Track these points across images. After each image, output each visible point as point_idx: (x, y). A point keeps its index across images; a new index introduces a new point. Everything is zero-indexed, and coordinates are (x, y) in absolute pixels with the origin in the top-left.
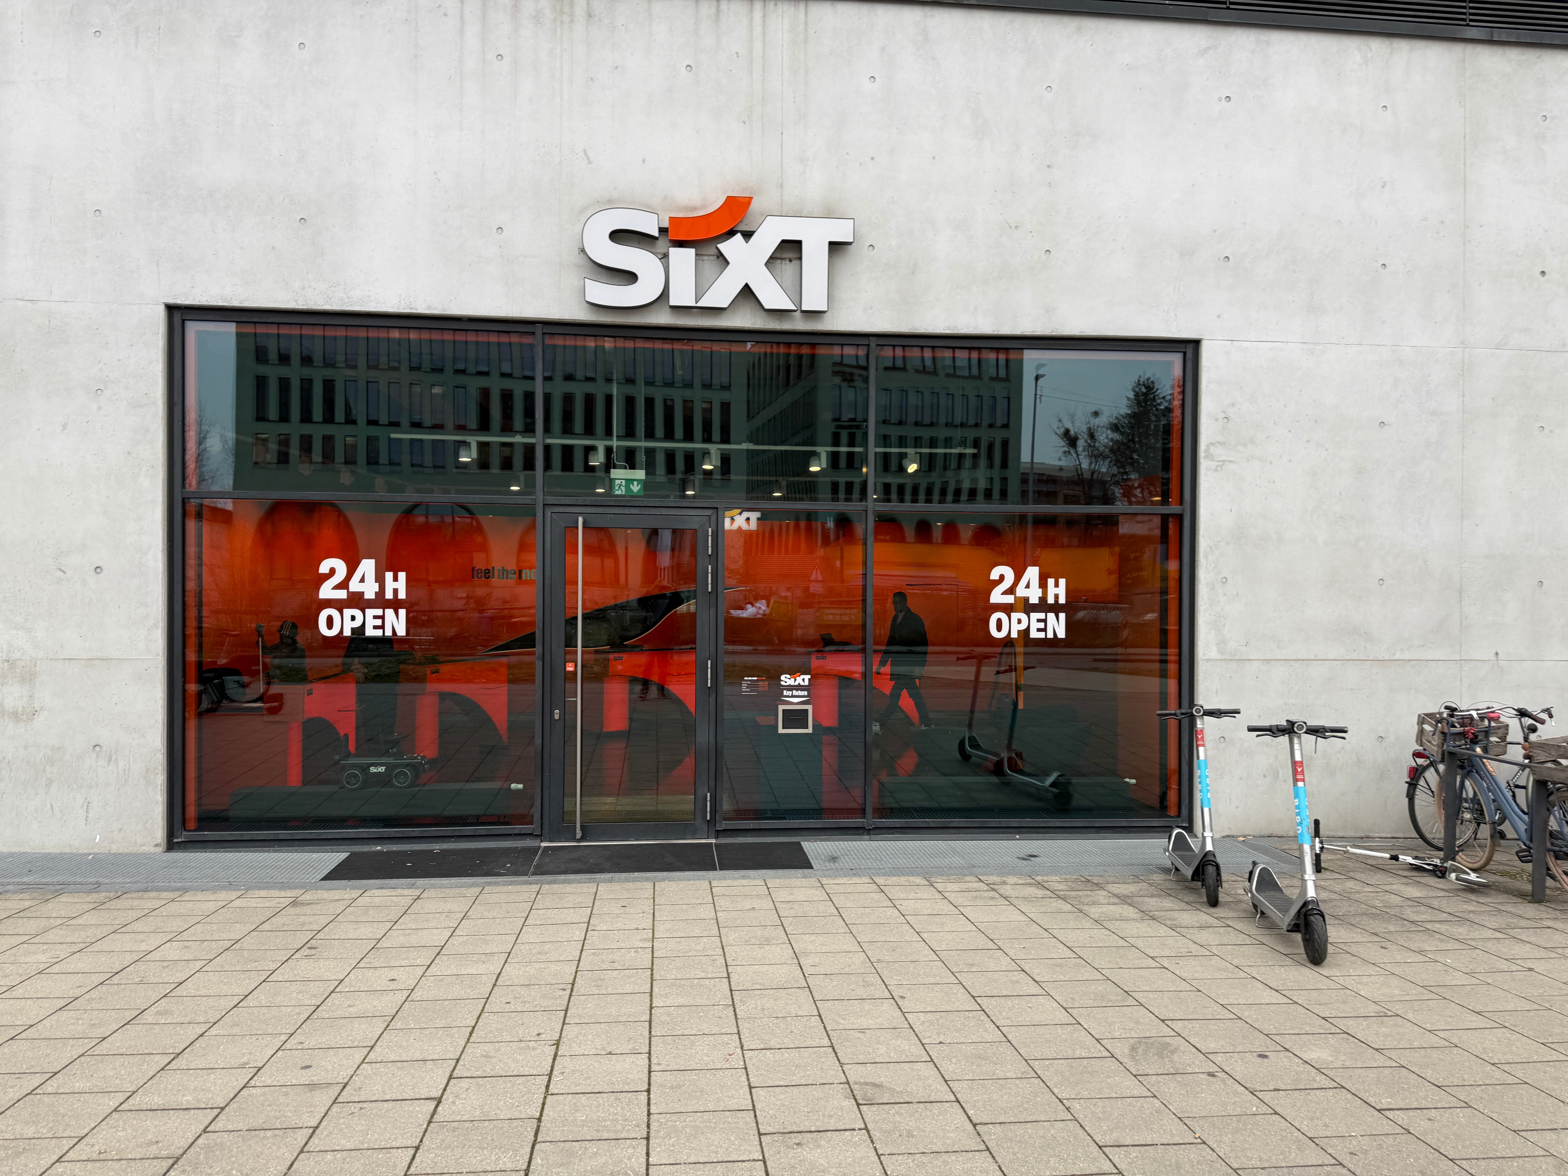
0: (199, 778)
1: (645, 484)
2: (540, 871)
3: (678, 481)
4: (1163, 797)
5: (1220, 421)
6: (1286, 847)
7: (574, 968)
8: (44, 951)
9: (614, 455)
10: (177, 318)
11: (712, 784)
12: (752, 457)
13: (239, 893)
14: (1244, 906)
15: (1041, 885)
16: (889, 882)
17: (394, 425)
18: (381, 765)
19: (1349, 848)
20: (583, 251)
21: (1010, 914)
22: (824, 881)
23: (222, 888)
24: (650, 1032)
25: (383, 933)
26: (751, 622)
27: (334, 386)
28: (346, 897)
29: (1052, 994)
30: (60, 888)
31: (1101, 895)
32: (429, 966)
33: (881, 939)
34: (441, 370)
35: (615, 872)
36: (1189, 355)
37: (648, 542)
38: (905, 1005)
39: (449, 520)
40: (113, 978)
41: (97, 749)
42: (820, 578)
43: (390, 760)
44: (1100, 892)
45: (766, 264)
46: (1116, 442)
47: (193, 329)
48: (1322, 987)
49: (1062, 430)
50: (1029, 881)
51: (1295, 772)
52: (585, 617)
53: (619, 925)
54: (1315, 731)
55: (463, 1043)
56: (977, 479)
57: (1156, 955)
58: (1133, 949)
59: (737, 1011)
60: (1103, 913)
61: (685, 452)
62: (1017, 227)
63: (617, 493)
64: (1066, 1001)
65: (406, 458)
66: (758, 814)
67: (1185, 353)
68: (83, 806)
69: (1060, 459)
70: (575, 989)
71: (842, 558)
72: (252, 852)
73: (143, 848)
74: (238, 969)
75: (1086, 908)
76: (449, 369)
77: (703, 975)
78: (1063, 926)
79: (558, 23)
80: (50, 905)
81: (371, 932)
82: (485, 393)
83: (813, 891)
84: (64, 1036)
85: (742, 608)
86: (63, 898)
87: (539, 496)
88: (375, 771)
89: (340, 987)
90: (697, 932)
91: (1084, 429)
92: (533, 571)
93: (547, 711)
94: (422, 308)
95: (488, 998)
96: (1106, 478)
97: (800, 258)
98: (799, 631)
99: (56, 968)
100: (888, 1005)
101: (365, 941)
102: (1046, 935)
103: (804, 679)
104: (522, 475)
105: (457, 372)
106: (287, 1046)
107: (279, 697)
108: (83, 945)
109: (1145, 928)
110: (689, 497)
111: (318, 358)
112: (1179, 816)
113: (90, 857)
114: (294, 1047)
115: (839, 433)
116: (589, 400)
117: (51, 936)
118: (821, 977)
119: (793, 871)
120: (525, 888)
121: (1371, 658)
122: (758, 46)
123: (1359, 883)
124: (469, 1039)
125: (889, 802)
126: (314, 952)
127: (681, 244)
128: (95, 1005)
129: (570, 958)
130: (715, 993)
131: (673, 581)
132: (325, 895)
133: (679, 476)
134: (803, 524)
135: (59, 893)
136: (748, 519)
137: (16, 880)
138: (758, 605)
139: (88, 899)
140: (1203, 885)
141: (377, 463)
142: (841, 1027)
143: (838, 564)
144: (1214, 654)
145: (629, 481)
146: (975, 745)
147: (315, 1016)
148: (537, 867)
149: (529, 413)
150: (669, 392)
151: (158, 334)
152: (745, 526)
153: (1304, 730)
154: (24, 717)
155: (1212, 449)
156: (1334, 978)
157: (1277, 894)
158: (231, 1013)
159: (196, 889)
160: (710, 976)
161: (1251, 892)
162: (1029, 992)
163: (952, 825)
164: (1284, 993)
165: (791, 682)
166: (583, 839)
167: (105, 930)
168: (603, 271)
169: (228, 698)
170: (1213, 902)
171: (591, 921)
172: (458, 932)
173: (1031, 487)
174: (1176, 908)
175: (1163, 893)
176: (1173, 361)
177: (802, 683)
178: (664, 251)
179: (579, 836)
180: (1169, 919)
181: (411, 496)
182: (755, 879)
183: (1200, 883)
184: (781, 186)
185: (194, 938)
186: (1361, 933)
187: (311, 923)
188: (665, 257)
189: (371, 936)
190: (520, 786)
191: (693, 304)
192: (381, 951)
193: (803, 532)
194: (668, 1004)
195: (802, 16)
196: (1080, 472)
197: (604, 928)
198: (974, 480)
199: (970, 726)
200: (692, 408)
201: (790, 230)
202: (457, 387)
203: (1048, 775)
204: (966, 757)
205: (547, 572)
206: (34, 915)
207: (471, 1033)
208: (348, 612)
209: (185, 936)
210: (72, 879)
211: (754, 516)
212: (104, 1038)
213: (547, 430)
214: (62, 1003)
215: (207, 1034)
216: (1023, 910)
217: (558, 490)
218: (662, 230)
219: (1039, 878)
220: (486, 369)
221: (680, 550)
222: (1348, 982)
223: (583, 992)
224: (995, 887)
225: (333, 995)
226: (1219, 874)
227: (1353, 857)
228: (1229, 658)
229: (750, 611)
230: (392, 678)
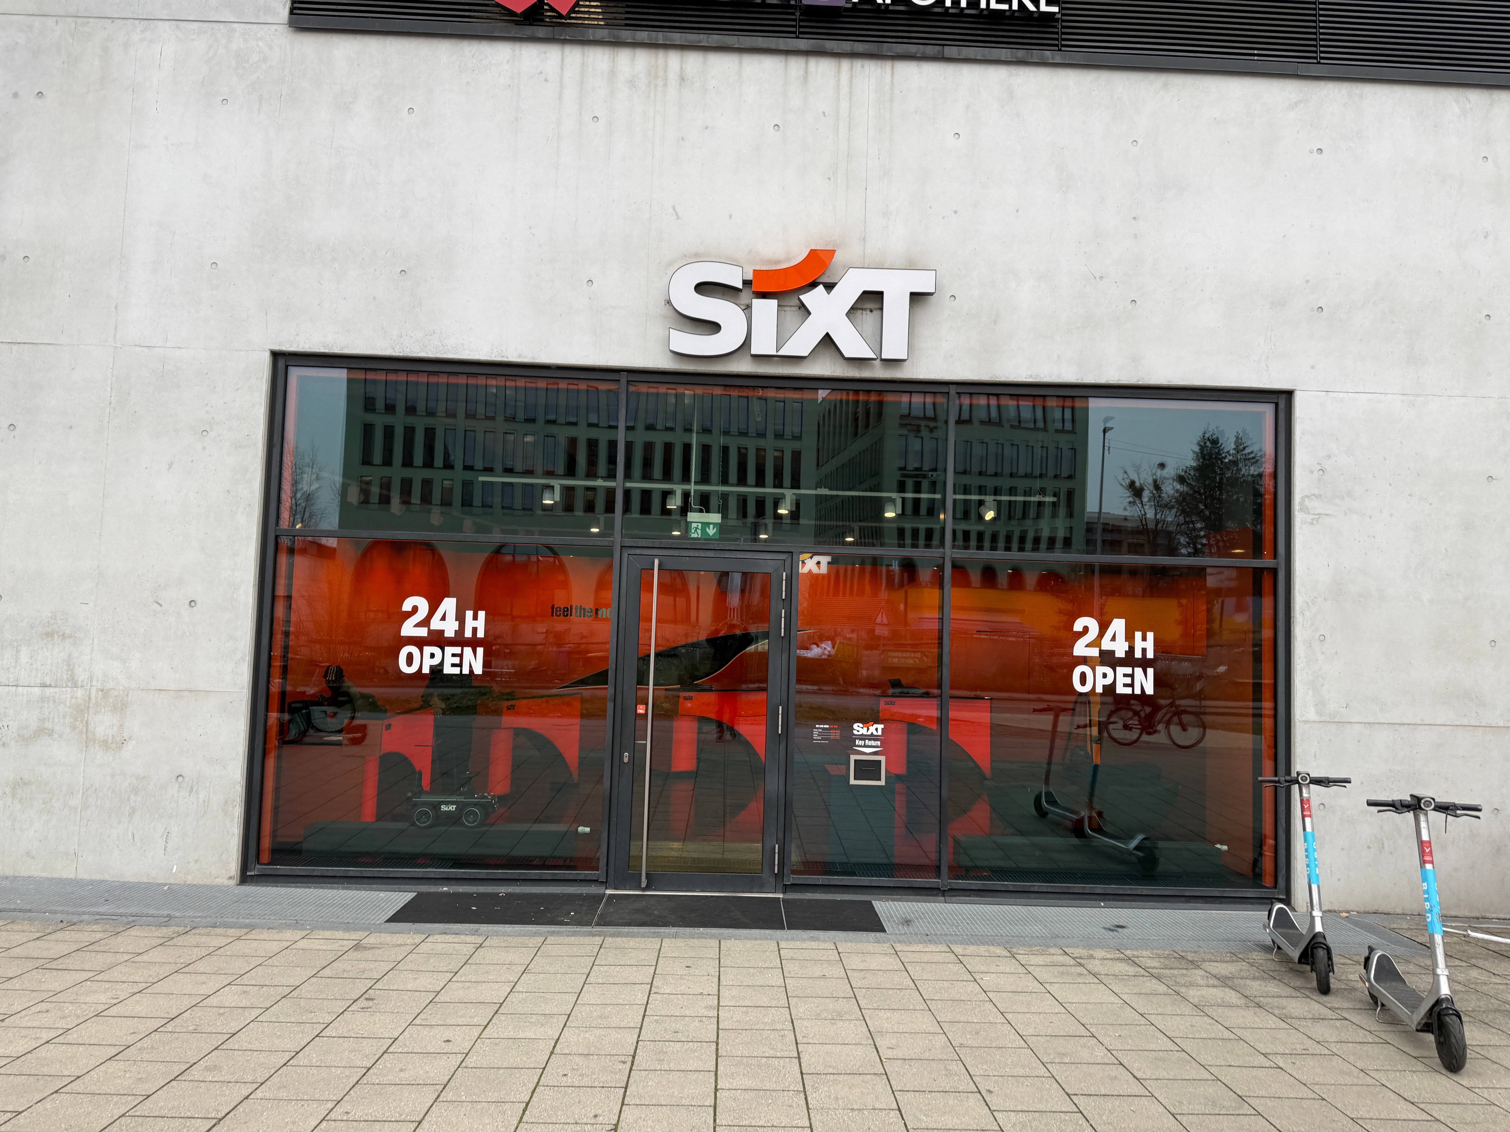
0: (276, 809)
1: (721, 528)
2: (604, 922)
3: (749, 525)
4: (1255, 863)
5: (1315, 473)
6: (1395, 926)
7: (636, 1037)
8: (106, 991)
9: (692, 500)
10: (281, 364)
11: (781, 835)
12: (821, 503)
13: (304, 933)
14: (1358, 994)
15: (1130, 961)
16: (968, 952)
17: (488, 470)
18: (452, 803)
19: (1470, 932)
20: (669, 302)
21: (1100, 994)
22: (898, 947)
23: (289, 926)
24: (715, 1120)
25: (442, 985)
26: (817, 662)
27: (434, 434)
28: (409, 941)
29: (1156, 1095)
30: (132, 921)
31: (1197, 975)
32: (486, 1027)
33: (962, 1019)
34: (532, 421)
35: (680, 926)
36: (1282, 406)
37: (719, 582)
38: (995, 1102)
39: (534, 559)
40: (168, 1025)
41: (180, 779)
42: (885, 621)
43: (461, 799)
44: (1197, 971)
45: (848, 314)
46: (1181, 494)
47: (296, 374)
48: (1464, 1101)
49: (1128, 482)
50: (1118, 955)
51: (1422, 854)
52: (657, 655)
53: (683, 989)
54: (1444, 808)
55: (515, 1122)
56: (1057, 528)
57: (1268, 1051)
58: (1242, 1042)
59: (809, 1099)
60: (1203, 997)
61: (757, 497)
62: (1101, 278)
63: (693, 536)
64: (1174, 1106)
65: (497, 500)
66: (827, 869)
67: (1277, 404)
68: (162, 836)
69: (1125, 509)
70: (636, 1063)
71: (906, 603)
72: (321, 888)
73: (217, 880)
74: (293, 1020)
75: (1183, 990)
76: (541, 420)
77: (772, 1053)
78: (1160, 1010)
79: (652, 86)
80: (120, 939)
81: (430, 984)
82: (573, 442)
83: (887, 959)
84: (109, 1091)
85: (807, 649)
86: (134, 932)
87: (617, 538)
88: (446, 809)
89: (394, 1046)
90: (764, 1001)
91: (1150, 480)
92: (609, 610)
93: (616, 755)
94: (512, 357)
95: (544, 1069)
96: (1171, 529)
97: (882, 309)
98: (864, 673)
99: (113, 1011)
100: (974, 1101)
101: (423, 994)
102: (1143, 1021)
103: (877, 729)
104: (602, 518)
105: (549, 422)
106: (332, 1116)
107: (363, 728)
108: (144, 985)
109: (1249, 1017)
110: (760, 540)
111: (421, 407)
112: (1275, 887)
113: (166, 888)
114: (340, 1118)
115: (904, 481)
116: (668, 448)
117: (115, 974)
118: (899, 1062)
119: (864, 934)
120: (587, 940)
121: (1484, 724)
122: (844, 104)
123: (1484, 972)
124: (521, 1118)
125: (965, 861)
126: (370, 1003)
127: (764, 295)
128: (146, 1056)
129: (632, 1025)
130: (785, 1075)
131: (742, 620)
132: (387, 938)
133: (750, 519)
134: (868, 568)
135: (130, 925)
136: (818, 563)
137: (92, 910)
138: (823, 645)
139: (158, 934)
140: (1312, 970)
141: (471, 505)
142: (924, 1125)
143: (902, 607)
144: (1312, 715)
145: (706, 525)
146: (1052, 802)
147: (364, 1081)
148: (601, 916)
149: (612, 460)
150: (743, 441)
151: (262, 378)
152: (815, 570)
153: (1433, 807)
154: (114, 745)
155: (1307, 502)
156: (1477, 1090)
157: (1400, 986)
158: (280, 1072)
159: (262, 927)
160: (779, 1055)
161: (1369, 980)
162: (1130, 1091)
163: (1032, 890)
164: (1422, 1106)
165: (864, 731)
166: (648, 888)
167: (168, 969)
168: (688, 321)
169: (313, 727)
170: (1324, 989)
171: (654, 982)
172: (518, 988)
173: (1099, 537)
174: (1283, 994)
175: (1266, 976)
176: (1265, 412)
177: (875, 733)
178: (747, 302)
179: (644, 885)
180: (1278, 1007)
181: (497, 537)
182: (824, 941)
183: (1308, 968)
184: (864, 239)
185: (254, 983)
186: (1497, 1034)
187: (371, 970)
188: (748, 308)
189: (430, 987)
190: (587, 830)
191: (775, 353)
192: (439, 1006)
193: (867, 576)
194: (734, 1086)
195: (888, 77)
196: (1144, 523)
197: (667, 991)
198: (1054, 529)
199: (1047, 782)
200: (765, 456)
201: (872, 281)
202: (547, 436)
203: (1132, 838)
204: (1042, 813)
205: (622, 613)
206: (102, 949)
207: (524, 1111)
208: (428, 650)
209: (246, 979)
210: (146, 911)
211: (825, 560)
212: (149, 1096)
213: (628, 476)
214: (113, 1051)
215: (252, 1096)
216: (1114, 989)
217: (636, 532)
218: (746, 283)
219: (1128, 953)
220: (574, 420)
221: (750, 592)
222: (1493, 1096)
223: (644, 1066)
224: (1082, 961)
225: (386, 1055)
226: (1330, 958)
227: (1471, 941)
228: (1328, 719)
229: (815, 652)
230: (471, 710)
